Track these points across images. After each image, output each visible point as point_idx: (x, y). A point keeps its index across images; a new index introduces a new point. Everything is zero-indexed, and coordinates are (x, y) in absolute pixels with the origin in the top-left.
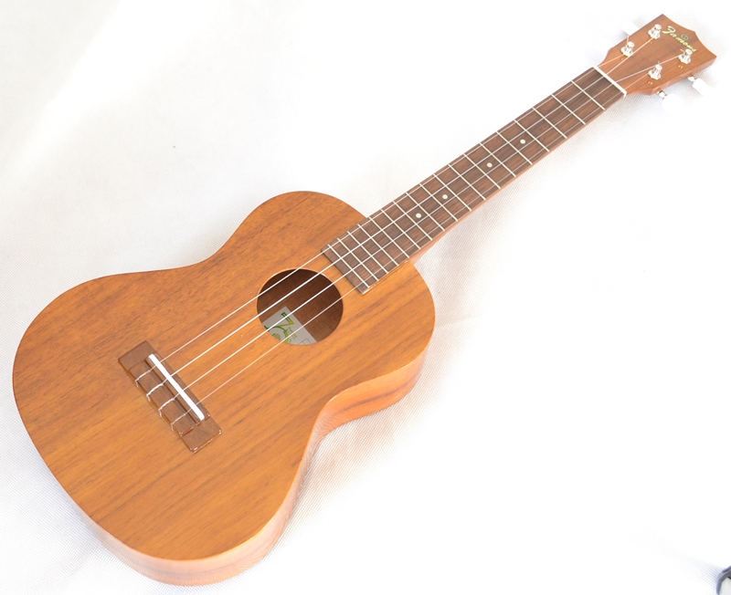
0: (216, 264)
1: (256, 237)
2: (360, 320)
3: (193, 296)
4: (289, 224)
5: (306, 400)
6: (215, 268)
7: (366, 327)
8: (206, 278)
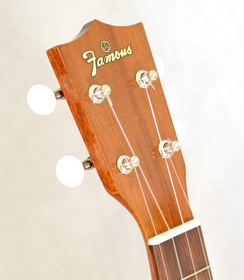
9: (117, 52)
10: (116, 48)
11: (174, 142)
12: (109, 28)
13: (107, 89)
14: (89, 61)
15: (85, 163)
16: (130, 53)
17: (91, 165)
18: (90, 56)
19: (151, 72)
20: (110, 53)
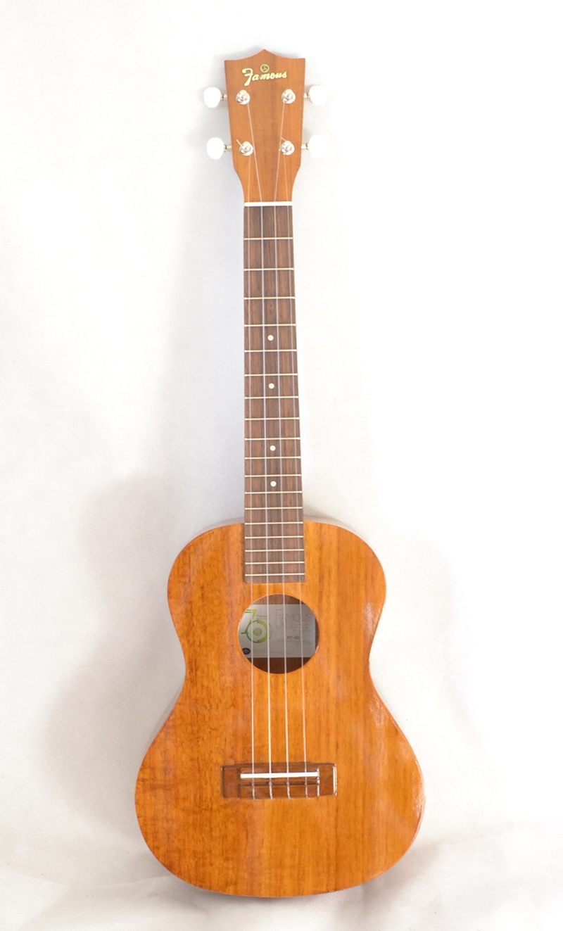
0: (196, 670)
1: (195, 623)
2: (324, 599)
3: (211, 706)
4: (202, 588)
5: (356, 689)
6: (199, 673)
7: (333, 599)
8: (203, 686)
9: (272, 74)
16: (285, 77)
18: (248, 72)
20: (266, 73)
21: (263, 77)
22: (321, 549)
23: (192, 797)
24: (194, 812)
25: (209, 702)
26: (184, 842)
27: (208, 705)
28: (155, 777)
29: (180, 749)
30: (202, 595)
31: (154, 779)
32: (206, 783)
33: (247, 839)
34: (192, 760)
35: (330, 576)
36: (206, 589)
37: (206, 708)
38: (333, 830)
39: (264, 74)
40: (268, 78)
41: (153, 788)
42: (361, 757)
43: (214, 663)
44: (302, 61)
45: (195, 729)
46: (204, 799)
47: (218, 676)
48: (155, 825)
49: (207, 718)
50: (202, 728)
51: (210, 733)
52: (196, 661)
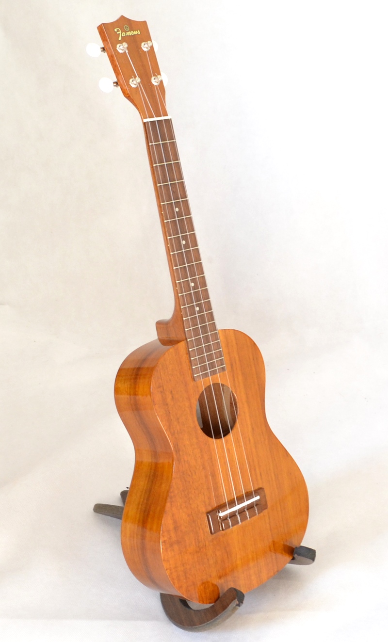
9: (132, 32)
10: (131, 29)
11: (159, 76)
12: (129, 20)
13: (125, 45)
14: (118, 33)
15: (114, 83)
16: (139, 33)
17: (117, 83)
18: (118, 31)
19: (149, 42)
20: (128, 31)
21: (128, 34)
22: (228, 346)
23: (194, 543)
24: (197, 552)
25: (190, 471)
26: (195, 576)
27: (190, 473)
28: (170, 536)
29: (181, 510)
30: (172, 397)
31: (170, 538)
32: (199, 528)
33: (228, 558)
34: (188, 516)
35: (236, 363)
36: (173, 393)
37: (189, 476)
38: (269, 532)
39: (127, 32)
40: (130, 35)
41: (171, 545)
42: (274, 478)
43: (187, 442)
44: (145, 23)
45: (186, 493)
46: (200, 540)
47: (191, 451)
48: (177, 571)
49: (191, 482)
50: (190, 490)
51: (195, 492)
52: (178, 446)
